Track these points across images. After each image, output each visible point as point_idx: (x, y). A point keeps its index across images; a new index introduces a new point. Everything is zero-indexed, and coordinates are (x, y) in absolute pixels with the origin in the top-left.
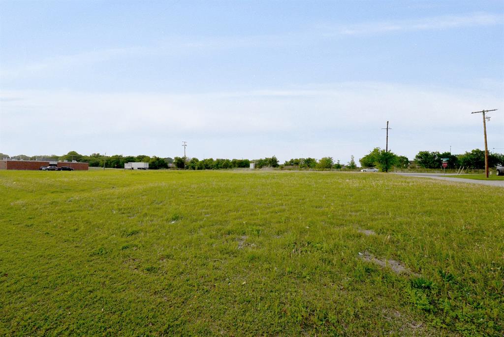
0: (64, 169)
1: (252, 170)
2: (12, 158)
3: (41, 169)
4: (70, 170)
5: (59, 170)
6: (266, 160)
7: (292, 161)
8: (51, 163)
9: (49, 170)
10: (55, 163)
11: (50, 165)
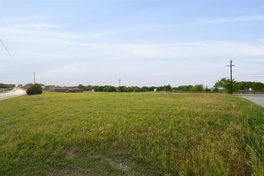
0: (73, 92)
1: (155, 92)
2: (62, 88)
3: (65, 92)
4: (75, 92)
5: (71, 92)
6: (165, 87)
7: (180, 87)
8: (69, 89)
9: (68, 92)
10: (71, 89)
11: (69, 90)
